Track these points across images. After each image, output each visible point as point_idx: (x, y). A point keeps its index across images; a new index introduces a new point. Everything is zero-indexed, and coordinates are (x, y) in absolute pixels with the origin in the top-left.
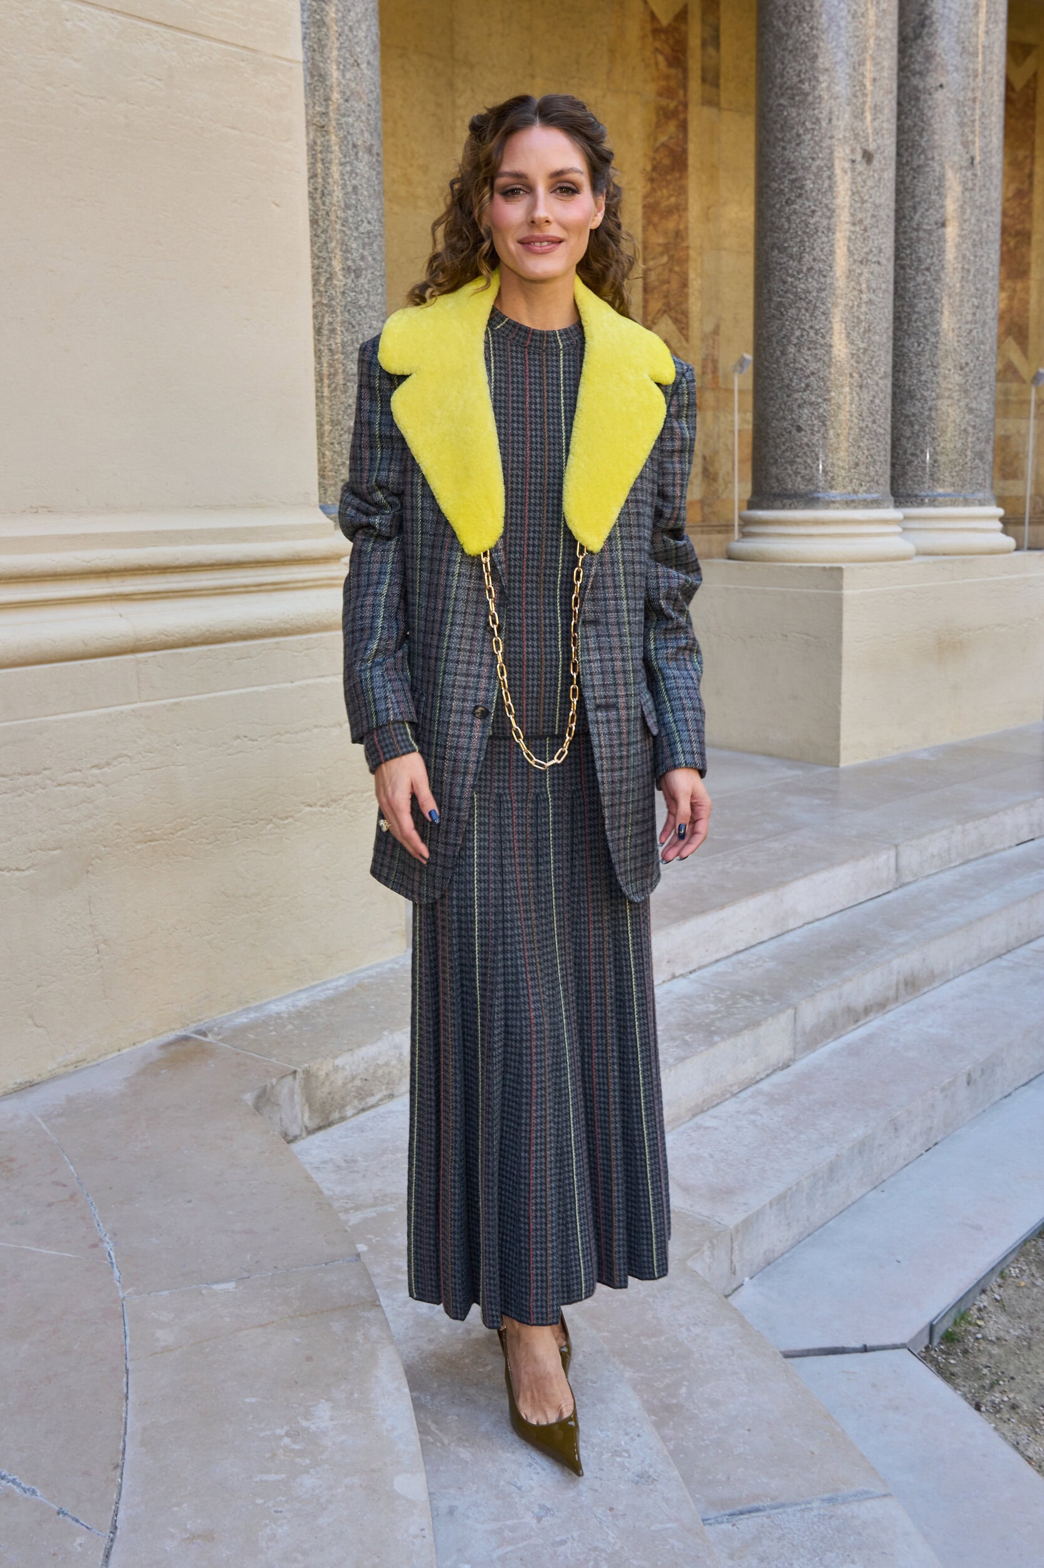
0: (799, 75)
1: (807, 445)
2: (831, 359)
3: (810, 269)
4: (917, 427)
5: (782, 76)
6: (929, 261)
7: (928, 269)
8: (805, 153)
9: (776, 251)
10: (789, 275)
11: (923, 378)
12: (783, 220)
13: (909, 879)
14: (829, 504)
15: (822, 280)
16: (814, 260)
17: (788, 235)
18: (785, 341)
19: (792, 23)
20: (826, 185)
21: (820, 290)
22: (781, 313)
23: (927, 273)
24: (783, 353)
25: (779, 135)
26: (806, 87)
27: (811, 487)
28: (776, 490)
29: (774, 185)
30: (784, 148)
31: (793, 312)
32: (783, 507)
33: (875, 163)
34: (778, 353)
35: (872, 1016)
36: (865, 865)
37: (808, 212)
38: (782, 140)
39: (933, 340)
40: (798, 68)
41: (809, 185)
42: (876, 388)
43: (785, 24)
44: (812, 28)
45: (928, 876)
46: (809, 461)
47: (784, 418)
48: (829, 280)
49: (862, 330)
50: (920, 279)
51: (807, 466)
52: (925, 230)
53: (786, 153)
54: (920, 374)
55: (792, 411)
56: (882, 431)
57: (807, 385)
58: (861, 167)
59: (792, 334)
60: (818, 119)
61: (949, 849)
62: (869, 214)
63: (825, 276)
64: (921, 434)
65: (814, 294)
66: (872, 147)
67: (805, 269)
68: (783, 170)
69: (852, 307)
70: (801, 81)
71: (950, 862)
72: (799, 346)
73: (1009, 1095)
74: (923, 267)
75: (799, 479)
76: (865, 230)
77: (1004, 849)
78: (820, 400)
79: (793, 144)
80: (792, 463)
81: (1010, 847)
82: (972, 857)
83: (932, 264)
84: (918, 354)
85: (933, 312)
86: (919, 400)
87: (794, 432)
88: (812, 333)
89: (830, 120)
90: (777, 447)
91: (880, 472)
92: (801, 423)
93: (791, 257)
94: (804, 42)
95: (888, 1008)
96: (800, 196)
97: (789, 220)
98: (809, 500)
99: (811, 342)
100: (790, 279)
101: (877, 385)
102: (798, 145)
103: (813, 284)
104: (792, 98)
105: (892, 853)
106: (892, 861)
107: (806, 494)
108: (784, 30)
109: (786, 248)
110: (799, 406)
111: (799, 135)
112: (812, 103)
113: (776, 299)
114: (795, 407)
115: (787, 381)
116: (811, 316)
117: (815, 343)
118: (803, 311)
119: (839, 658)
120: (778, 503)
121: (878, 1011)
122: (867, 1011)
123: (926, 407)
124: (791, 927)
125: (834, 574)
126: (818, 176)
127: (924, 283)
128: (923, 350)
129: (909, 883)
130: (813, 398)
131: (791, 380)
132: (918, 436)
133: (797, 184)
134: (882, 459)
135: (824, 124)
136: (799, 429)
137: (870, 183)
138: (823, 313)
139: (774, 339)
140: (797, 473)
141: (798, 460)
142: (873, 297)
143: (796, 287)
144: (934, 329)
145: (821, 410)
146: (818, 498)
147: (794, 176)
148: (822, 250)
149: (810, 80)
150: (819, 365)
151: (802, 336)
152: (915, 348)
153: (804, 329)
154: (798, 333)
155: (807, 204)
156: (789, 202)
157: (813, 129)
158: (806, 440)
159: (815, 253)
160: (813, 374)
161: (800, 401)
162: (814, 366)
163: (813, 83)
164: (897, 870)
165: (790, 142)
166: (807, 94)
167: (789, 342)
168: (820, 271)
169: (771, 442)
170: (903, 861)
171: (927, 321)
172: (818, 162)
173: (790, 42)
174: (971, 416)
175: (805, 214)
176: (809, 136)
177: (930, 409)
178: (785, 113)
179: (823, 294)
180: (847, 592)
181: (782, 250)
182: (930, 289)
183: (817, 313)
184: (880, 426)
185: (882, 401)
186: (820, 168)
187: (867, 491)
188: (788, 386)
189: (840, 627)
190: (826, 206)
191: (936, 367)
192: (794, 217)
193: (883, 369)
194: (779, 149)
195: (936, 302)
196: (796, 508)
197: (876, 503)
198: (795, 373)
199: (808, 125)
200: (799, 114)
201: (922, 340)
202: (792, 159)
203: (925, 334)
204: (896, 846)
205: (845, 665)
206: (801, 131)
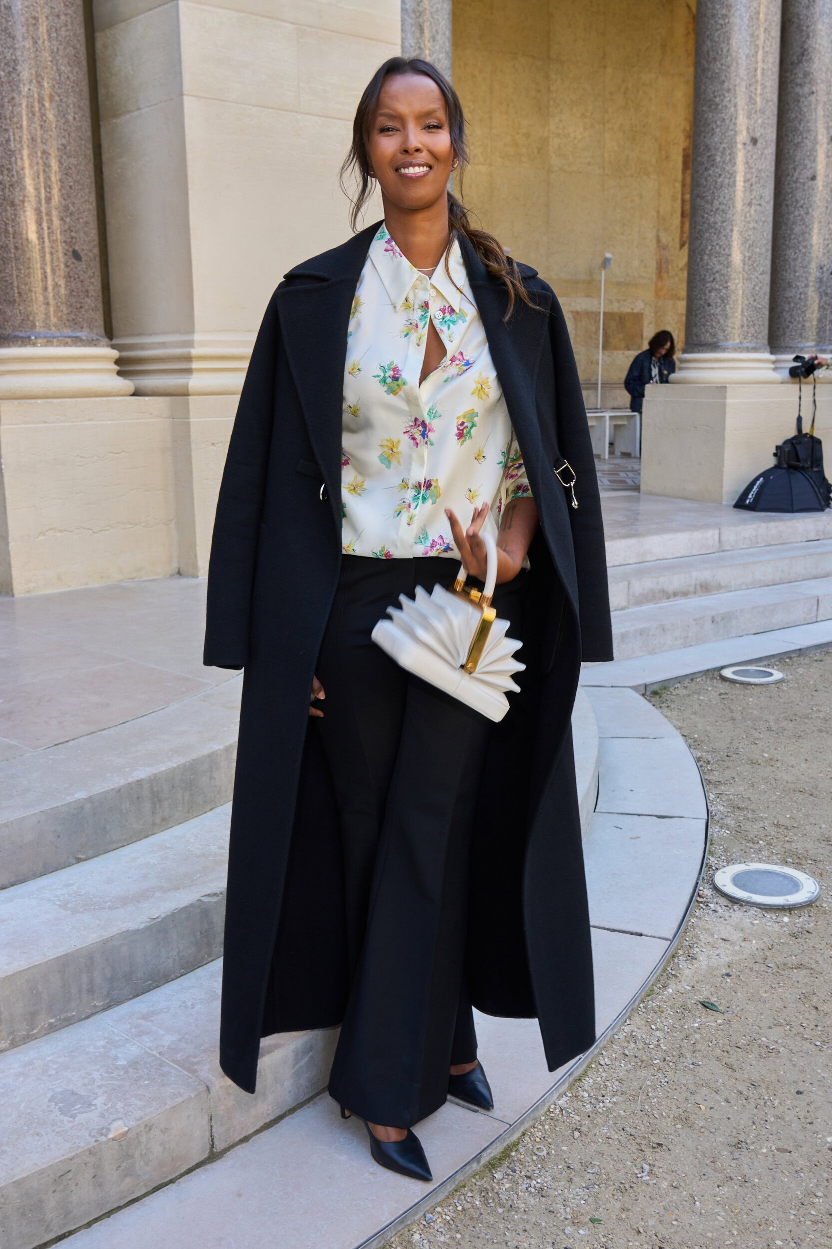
0: (714, 93)
1: (713, 314)
2: (728, 263)
3: (717, 209)
4: (792, 305)
5: (705, 94)
6: (802, 202)
7: (802, 207)
8: (716, 140)
9: (698, 199)
10: (705, 212)
11: (797, 274)
12: (703, 180)
13: (728, 548)
14: (724, 350)
15: (724, 215)
16: (720, 204)
17: (706, 189)
18: (702, 252)
19: (711, 62)
20: (728, 158)
21: (723, 222)
22: (701, 236)
23: (801, 209)
24: (702, 260)
25: (703, 129)
26: (718, 100)
27: (715, 340)
28: (696, 342)
29: (699, 159)
30: (705, 137)
31: (707, 235)
32: (699, 352)
33: (759, 144)
34: (699, 260)
35: (678, 598)
36: (698, 535)
37: (717, 175)
38: (704, 132)
39: (804, 250)
40: (713, 89)
41: (718, 159)
42: (756, 280)
43: (707, 62)
44: (722, 65)
45: (741, 549)
46: (714, 324)
47: (701, 299)
48: (728, 216)
49: (748, 246)
50: (797, 213)
51: (712, 327)
52: (800, 183)
53: (706, 140)
54: (795, 272)
55: (705, 294)
56: (760, 306)
57: (714, 279)
58: (750, 148)
59: (707, 248)
60: (724, 120)
61: (756, 536)
62: (754, 176)
63: (726, 213)
64: (795, 309)
65: (719, 224)
66: (757, 135)
67: (714, 209)
68: (704, 150)
69: (742, 232)
70: (715, 97)
71: (758, 543)
72: (710, 255)
73: (742, 636)
74: (798, 205)
75: (708, 335)
76: (751, 185)
77: (797, 542)
78: (721, 288)
79: (710, 135)
80: (704, 325)
81: (801, 542)
82: (773, 543)
83: (804, 203)
84: (795, 260)
85: (803, 233)
86: (794, 288)
87: (706, 307)
88: (717, 247)
89: (731, 120)
90: (696, 316)
91: (758, 331)
92: (710, 301)
93: (707, 202)
94: (717, 73)
95: (689, 596)
96: (712, 165)
97: (706, 180)
98: (714, 347)
99: (717, 253)
100: (706, 216)
101: (757, 278)
102: (712, 135)
103: (719, 218)
104: (710, 107)
105: (717, 532)
106: (717, 536)
107: (712, 344)
108: (706, 66)
109: (704, 197)
110: (710, 292)
111: (713, 129)
112: (721, 110)
113: (699, 227)
114: (707, 292)
115: (703, 277)
116: (718, 237)
117: (719, 253)
118: (713, 234)
119: (723, 439)
120: (696, 350)
121: (683, 596)
122: (675, 594)
123: (799, 292)
124: (648, 559)
125: (722, 389)
126: (723, 153)
127: (799, 215)
128: (797, 257)
129: (728, 550)
130: (717, 287)
131: (705, 276)
132: (793, 311)
133: (712, 158)
134: (760, 323)
135: (727, 122)
136: (709, 305)
137: (754, 157)
138: (725, 236)
139: (697, 251)
140: (707, 331)
141: (708, 323)
142: (756, 225)
143: (709, 220)
144: (804, 244)
145: (722, 294)
146: (719, 346)
147: (709, 154)
148: (724, 198)
149: (720, 96)
150: (721, 267)
151: (712, 249)
152: (793, 256)
153: (713, 246)
154: (709, 248)
155: (717, 170)
156: (706, 169)
157: (721, 126)
158: (712, 311)
159: (720, 199)
160: (717, 272)
161: (710, 288)
162: (718, 267)
163: (722, 98)
164: (720, 541)
165: (708, 133)
166: (718, 105)
167: (705, 253)
168: (723, 211)
169: (694, 313)
170: (724, 538)
171: (801, 239)
172: (723, 145)
173: (710, 73)
174: (827, 298)
175: (715, 176)
176: (718, 130)
177: (801, 294)
178: (706, 116)
179: (725, 224)
180: (729, 401)
181: (703, 198)
182: (802, 219)
183: (721, 235)
184: (759, 303)
185: (760, 288)
186: (724, 149)
187: (750, 342)
188: (704, 279)
189: (724, 421)
190: (728, 171)
191: (805, 267)
192: (709, 178)
193: (761, 269)
194: (702, 137)
195: (806, 227)
196: (706, 352)
197: (755, 350)
198: (707, 272)
199: (719, 123)
200: (713, 117)
201: (797, 251)
202: (709, 143)
203: (798, 247)
204: (720, 529)
205: (726, 444)
206: (714, 127)
